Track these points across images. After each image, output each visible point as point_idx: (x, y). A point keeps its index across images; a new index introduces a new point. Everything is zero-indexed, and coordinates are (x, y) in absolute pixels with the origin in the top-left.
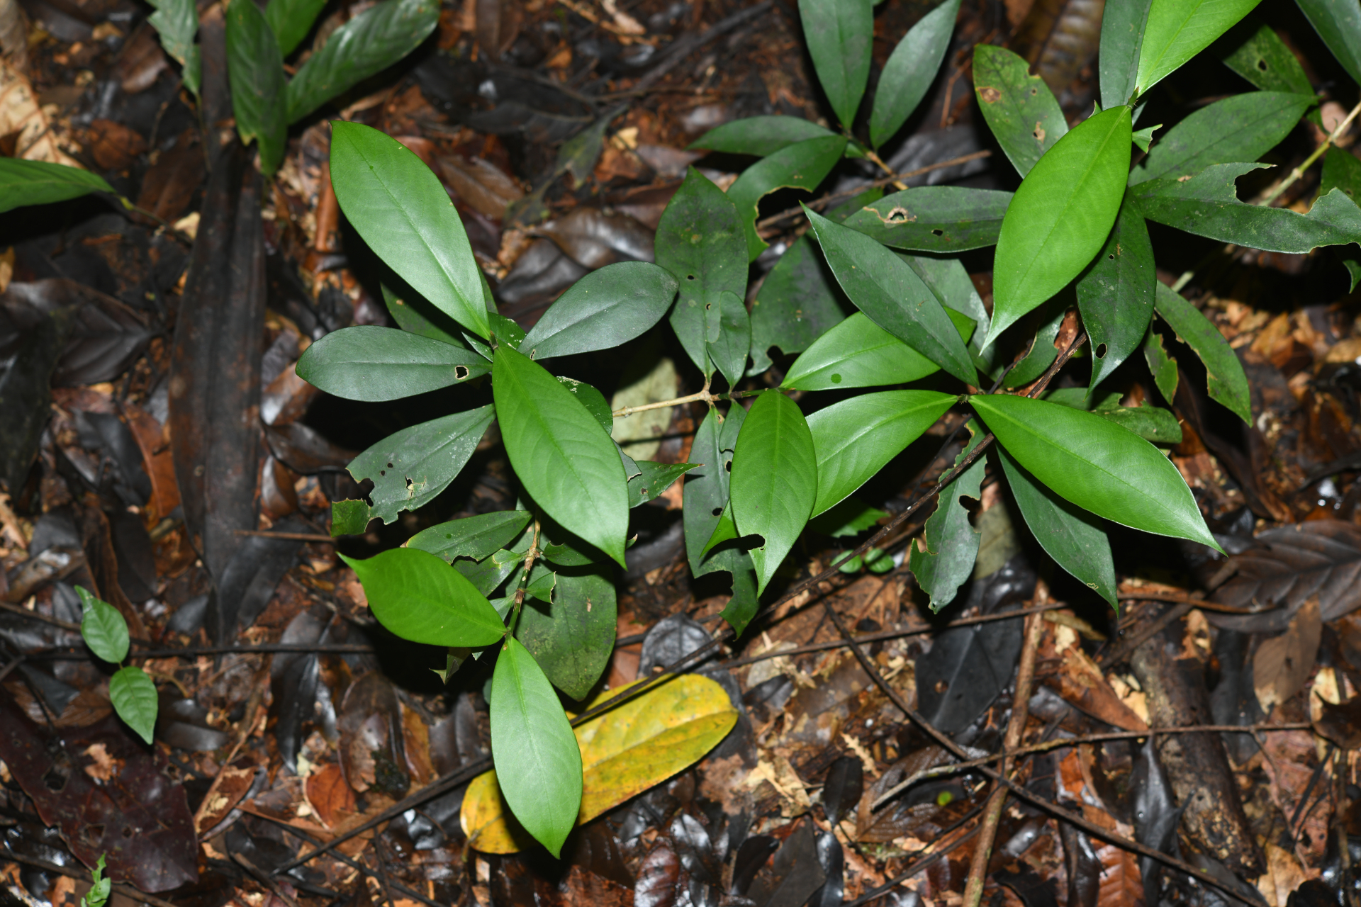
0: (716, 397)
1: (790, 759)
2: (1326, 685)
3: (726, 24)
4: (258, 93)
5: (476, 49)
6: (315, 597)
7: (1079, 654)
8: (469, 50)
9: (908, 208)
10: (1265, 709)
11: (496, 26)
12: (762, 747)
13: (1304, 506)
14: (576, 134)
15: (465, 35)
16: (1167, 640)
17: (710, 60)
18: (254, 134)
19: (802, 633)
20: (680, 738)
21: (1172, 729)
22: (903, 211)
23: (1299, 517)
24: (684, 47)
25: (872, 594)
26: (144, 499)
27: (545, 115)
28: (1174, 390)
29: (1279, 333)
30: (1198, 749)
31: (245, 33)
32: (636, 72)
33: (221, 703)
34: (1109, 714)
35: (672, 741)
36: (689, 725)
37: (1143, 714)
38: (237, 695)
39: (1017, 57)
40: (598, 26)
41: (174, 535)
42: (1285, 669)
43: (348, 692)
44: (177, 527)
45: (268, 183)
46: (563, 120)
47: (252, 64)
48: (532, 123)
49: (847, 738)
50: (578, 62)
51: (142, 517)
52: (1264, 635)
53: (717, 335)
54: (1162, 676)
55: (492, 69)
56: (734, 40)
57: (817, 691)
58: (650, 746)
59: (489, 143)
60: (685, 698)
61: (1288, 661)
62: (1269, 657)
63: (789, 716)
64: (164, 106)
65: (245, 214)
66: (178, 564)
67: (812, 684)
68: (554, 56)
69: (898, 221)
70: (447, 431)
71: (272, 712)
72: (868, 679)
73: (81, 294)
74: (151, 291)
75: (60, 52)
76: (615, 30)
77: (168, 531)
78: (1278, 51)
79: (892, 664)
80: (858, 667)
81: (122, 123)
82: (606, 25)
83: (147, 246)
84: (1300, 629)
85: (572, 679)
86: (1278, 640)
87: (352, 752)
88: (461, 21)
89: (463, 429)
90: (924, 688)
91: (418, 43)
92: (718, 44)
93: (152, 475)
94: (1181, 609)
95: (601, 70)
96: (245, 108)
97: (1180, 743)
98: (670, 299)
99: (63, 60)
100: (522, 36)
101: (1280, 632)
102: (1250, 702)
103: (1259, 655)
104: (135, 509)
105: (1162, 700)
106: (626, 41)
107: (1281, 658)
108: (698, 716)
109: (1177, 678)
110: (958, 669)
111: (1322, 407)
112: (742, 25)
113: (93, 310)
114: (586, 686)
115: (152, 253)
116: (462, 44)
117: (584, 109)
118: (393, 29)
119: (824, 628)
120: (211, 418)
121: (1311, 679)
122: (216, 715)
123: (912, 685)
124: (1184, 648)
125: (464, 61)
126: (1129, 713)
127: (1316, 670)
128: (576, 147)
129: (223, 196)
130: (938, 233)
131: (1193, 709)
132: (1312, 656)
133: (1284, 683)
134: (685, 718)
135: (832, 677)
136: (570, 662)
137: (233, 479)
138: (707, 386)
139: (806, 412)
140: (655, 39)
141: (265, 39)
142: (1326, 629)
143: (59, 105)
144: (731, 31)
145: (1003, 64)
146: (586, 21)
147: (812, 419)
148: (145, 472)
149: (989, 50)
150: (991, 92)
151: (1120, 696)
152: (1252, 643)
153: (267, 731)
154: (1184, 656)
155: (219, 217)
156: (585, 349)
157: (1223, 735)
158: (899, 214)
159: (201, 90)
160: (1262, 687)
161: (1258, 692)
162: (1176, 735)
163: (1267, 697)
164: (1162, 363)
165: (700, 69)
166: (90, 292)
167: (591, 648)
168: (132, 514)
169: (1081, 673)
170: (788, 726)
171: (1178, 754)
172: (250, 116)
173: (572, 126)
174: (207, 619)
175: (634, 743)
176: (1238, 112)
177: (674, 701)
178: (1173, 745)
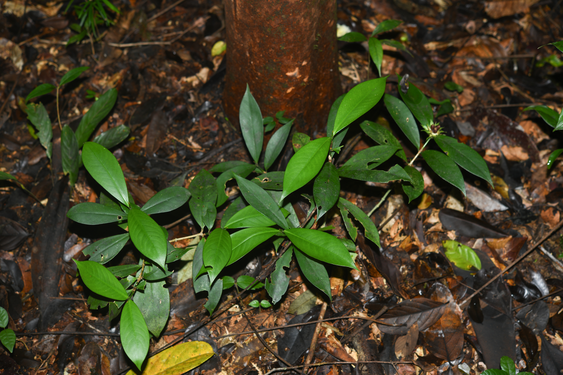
0: (205, 234)
1: (233, 371)
2: (420, 351)
3: (228, 145)
4: (70, 158)
5: (146, 153)
6: (75, 319)
7: (333, 337)
8: (143, 153)
9: (269, 178)
10: (398, 358)
11: (153, 146)
12: (224, 367)
13: (414, 294)
14: (176, 178)
15: (142, 149)
16: (364, 334)
17: (222, 156)
18: (68, 171)
19: (240, 330)
20: (194, 360)
21: (364, 362)
22: (268, 179)
23: (411, 297)
24: (213, 153)
25: (265, 319)
26: (21, 289)
27: (166, 172)
28: (356, 237)
29: (408, 241)
30: (373, 368)
31: (67, 138)
32: (198, 160)
33: (40, 353)
34: (343, 357)
35: (192, 361)
36: (198, 356)
37: (356, 358)
38: (46, 350)
39: (307, 135)
40: (186, 146)
41: (30, 299)
42: (406, 346)
43: (84, 348)
44: (31, 296)
45: (72, 190)
46: (172, 173)
47: (69, 148)
48: (161, 174)
49: (253, 364)
50: (179, 157)
51: (20, 295)
52: (399, 335)
53: (205, 215)
54: (362, 346)
55: (150, 159)
56: (230, 151)
57: (244, 349)
58: (184, 363)
59: (147, 180)
60: (197, 348)
61: (407, 344)
62: (401, 342)
63: (234, 357)
64: (41, 168)
65: (64, 200)
66: (30, 308)
67: (242, 346)
68: (171, 155)
69: (265, 181)
70: (115, 240)
71: (57, 357)
72: (262, 345)
73: (6, 221)
74: (30, 222)
75: (9, 154)
76: (192, 147)
77: (28, 297)
78: (392, 138)
79: (271, 342)
80: (259, 342)
81: (27, 174)
82: (189, 146)
83: (31, 209)
84: (411, 333)
85: (154, 328)
86: (404, 337)
87: (83, 368)
88: (141, 144)
89: (120, 239)
90: (281, 350)
91: (122, 140)
92: (225, 151)
93: (24, 281)
94: (368, 323)
95: (186, 160)
96: (66, 163)
97: (367, 367)
98: (188, 198)
99: (10, 157)
100: (160, 149)
101: (405, 334)
102: (393, 356)
103: (397, 342)
104: (18, 293)
105: (362, 353)
106: (195, 151)
107: (405, 342)
108: (202, 354)
109: (367, 346)
110: (293, 344)
111: (422, 265)
112: (233, 146)
113: (10, 226)
114: (159, 331)
115: (32, 211)
116: (141, 152)
117: (179, 169)
118: (115, 136)
119: (247, 329)
120: (46, 262)
121: (415, 350)
122: (38, 357)
123: (276, 347)
124: (370, 336)
125: (142, 156)
126: (351, 358)
127: (416, 347)
128: (176, 182)
129: (57, 194)
130: (278, 185)
131: (372, 356)
132: (415, 343)
133: (405, 351)
134: (197, 354)
135: (249, 344)
136: (154, 321)
137: (51, 281)
138: (202, 231)
139: (230, 234)
140: (204, 150)
141: (73, 140)
142: (420, 334)
143: (6, 168)
144: (229, 148)
145: (302, 138)
146: (182, 145)
147: (231, 235)
148: (22, 280)
149: (298, 134)
150: (298, 145)
151: (348, 353)
152: (395, 338)
153: (55, 362)
154: (370, 339)
155: (55, 200)
156: (160, 212)
157: (383, 365)
158: (266, 180)
159: (52, 157)
160: (397, 352)
161: (396, 353)
162: (366, 364)
163: (399, 354)
164: (351, 227)
165: (219, 159)
166: (9, 220)
167: (161, 317)
168: (16, 294)
169: (334, 343)
170: (233, 360)
171: (366, 371)
172: (67, 165)
173: (174, 175)
174: (38, 326)
175: (179, 362)
176: (375, 151)
177: (193, 349)
178: (365, 368)
